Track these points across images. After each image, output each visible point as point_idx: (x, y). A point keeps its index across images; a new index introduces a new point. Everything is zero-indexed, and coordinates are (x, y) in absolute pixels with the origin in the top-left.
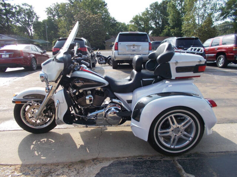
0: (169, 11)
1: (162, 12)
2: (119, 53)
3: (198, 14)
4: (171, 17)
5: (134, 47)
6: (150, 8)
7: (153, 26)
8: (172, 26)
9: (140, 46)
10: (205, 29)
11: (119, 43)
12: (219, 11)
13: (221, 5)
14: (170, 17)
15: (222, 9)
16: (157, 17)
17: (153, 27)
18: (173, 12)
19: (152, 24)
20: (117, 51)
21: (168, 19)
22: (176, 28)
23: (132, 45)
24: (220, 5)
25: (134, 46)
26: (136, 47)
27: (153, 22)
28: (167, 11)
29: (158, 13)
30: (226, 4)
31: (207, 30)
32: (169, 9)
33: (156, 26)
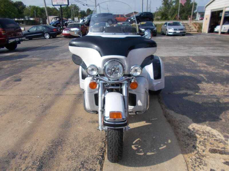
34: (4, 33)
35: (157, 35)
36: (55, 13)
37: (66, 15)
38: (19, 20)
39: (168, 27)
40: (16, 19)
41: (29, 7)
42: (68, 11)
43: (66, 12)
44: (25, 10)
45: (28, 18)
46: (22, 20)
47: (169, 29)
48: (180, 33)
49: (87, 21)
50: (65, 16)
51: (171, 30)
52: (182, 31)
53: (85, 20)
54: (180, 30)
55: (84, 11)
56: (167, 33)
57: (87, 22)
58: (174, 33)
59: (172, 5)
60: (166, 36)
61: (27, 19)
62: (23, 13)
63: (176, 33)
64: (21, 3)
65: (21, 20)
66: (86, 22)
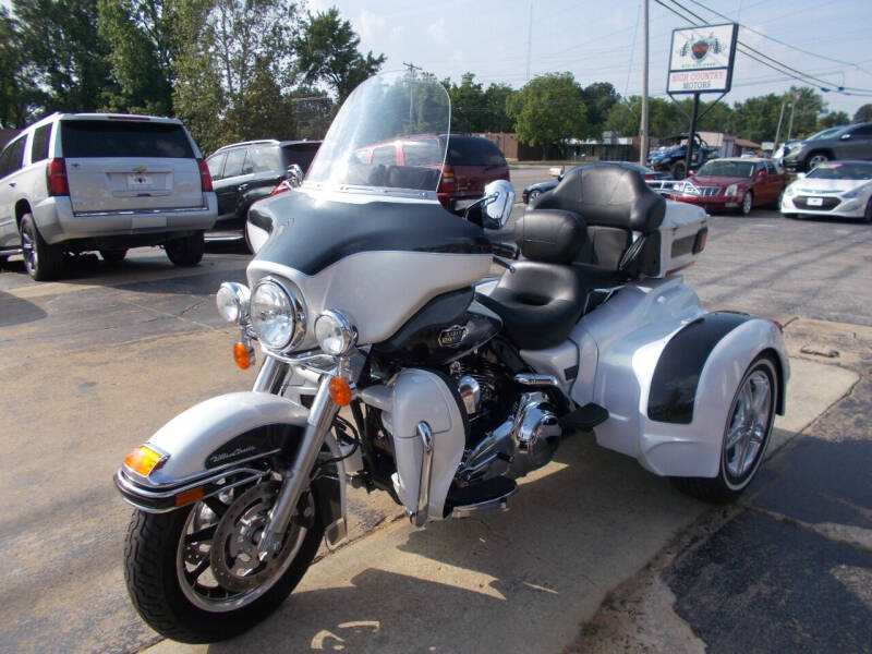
0: (106, 32)
1: (74, 34)
2: (76, 209)
3: (225, 58)
4: (121, 58)
5: (140, 181)
6: (17, 13)
7: (45, 88)
8: (131, 92)
9: (168, 173)
10: (260, 112)
11: (69, 162)
12: (292, 54)
13: (295, 33)
14: (117, 57)
15: (300, 47)
16: (54, 51)
17: (47, 94)
18: (128, 39)
19: (36, 80)
20: (65, 199)
21: (109, 66)
22: (150, 100)
23: (130, 169)
24: (290, 33)
25: (139, 176)
26: (149, 181)
27: (43, 72)
28: (100, 33)
29: (57, 36)
30: (310, 31)
31: (266, 113)
32: (106, 26)
33: (60, 91)
34: (449, 177)
36: (716, 121)
37: (760, 129)
38: (581, 142)
40: (574, 141)
41: (628, 100)
42: (771, 115)
43: (761, 119)
44: (612, 111)
45: (614, 137)
46: (594, 142)
49: (800, 154)
50: (755, 132)
53: (790, 148)
55: (841, 113)
57: (801, 158)
61: (608, 141)
62: (606, 120)
64: (606, 89)
65: (588, 142)
66: (796, 158)
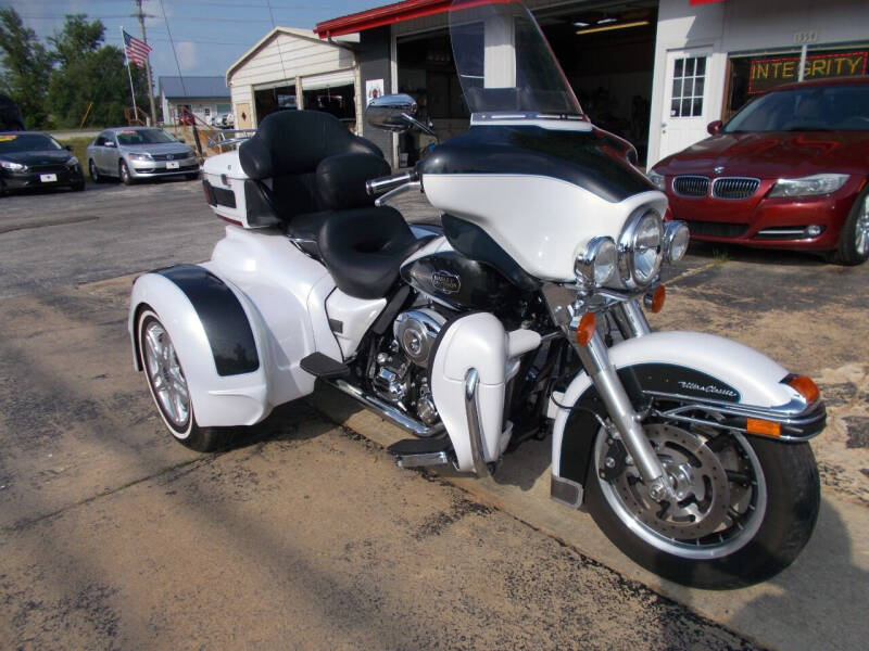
35: (87, 186)
39: (124, 151)
47: (134, 156)
48: (182, 168)
51: (141, 162)
52: (185, 162)
54: (177, 157)
56: (128, 172)
58: (157, 170)
59: (49, 68)
60: (123, 185)
63: (165, 170)
